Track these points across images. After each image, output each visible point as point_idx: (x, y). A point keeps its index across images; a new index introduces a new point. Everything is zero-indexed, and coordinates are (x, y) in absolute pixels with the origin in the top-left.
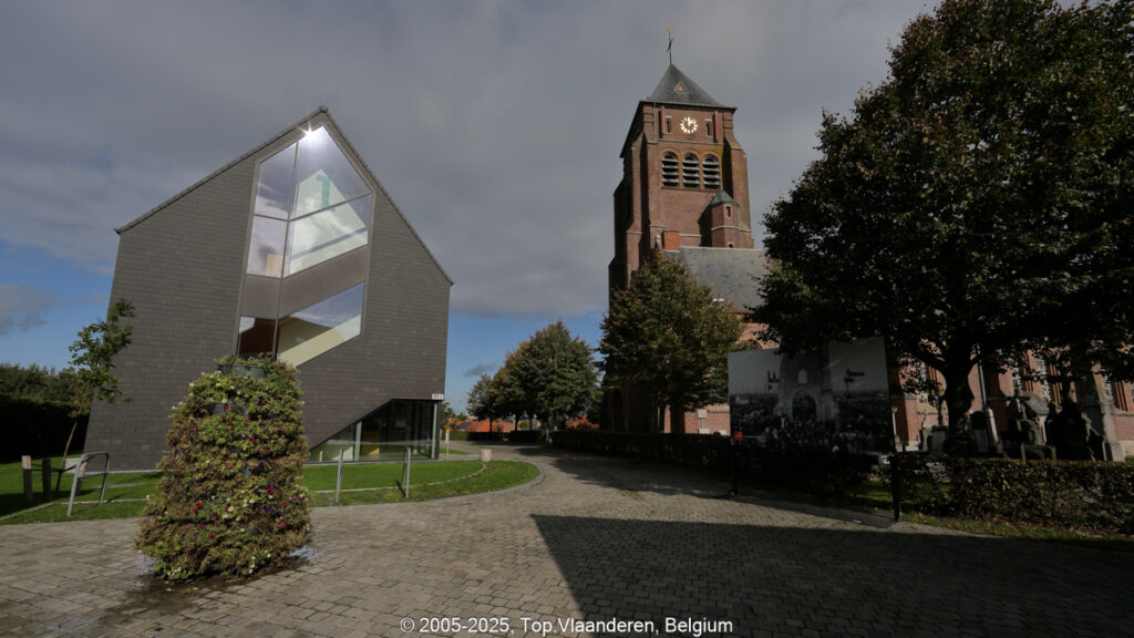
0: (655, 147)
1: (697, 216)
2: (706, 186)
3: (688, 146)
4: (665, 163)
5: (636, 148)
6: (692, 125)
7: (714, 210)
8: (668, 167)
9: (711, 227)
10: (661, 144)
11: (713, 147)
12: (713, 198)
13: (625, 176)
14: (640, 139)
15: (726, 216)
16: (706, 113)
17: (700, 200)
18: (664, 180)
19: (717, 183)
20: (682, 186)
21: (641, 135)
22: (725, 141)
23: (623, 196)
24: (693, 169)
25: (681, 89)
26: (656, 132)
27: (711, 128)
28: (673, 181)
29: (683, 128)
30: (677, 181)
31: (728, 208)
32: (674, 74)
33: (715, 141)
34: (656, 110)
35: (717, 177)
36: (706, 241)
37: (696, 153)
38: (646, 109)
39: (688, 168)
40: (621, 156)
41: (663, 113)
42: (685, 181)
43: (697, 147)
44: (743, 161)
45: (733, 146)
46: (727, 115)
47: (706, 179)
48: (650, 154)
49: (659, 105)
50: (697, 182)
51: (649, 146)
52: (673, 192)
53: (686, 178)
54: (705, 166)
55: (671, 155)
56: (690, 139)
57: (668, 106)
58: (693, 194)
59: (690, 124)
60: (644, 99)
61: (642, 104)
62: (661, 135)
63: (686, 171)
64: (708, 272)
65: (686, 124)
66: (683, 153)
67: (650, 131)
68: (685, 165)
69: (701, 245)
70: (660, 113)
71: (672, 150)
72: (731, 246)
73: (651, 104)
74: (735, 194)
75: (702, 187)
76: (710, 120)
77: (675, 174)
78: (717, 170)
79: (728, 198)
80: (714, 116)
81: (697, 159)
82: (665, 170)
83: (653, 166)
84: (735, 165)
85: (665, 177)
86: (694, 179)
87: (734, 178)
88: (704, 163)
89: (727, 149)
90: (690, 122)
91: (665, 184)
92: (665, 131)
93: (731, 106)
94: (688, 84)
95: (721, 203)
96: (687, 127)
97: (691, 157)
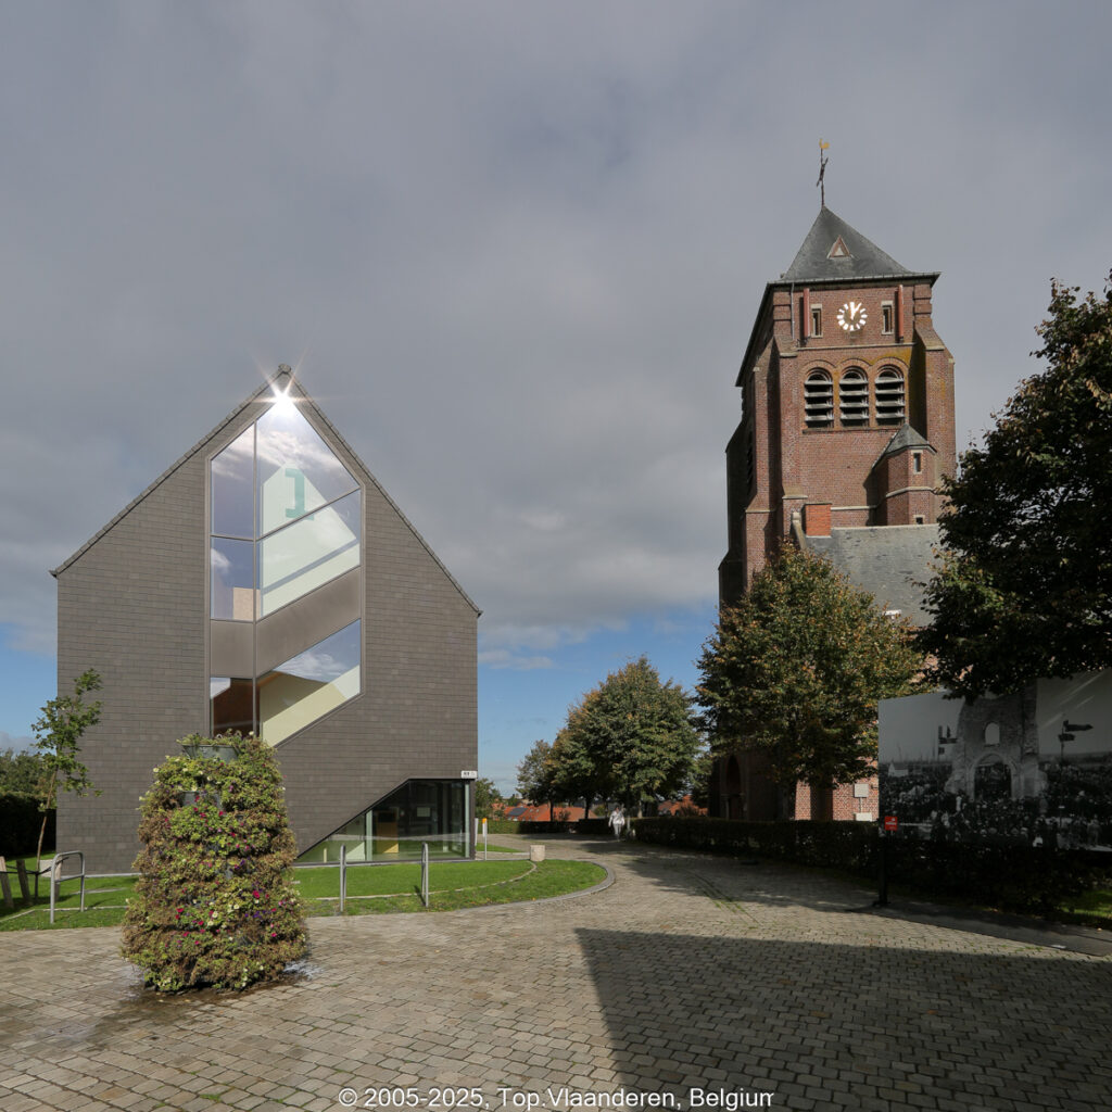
0: (791, 362)
1: (863, 474)
2: (880, 421)
3: (851, 353)
4: (810, 388)
5: (760, 369)
6: (858, 316)
7: (892, 461)
8: (814, 395)
9: (887, 490)
10: (803, 357)
11: (894, 352)
12: (892, 441)
13: (744, 416)
14: (768, 351)
15: (913, 471)
16: (883, 291)
17: (869, 446)
18: (808, 418)
19: (899, 414)
20: (838, 426)
21: (770, 344)
22: (916, 338)
23: (740, 452)
24: (858, 393)
25: (839, 252)
26: (796, 336)
27: (892, 317)
28: (823, 418)
29: (841, 323)
30: (830, 417)
31: (917, 456)
32: (829, 225)
33: (898, 339)
34: (795, 297)
35: (899, 403)
36: (878, 516)
37: (864, 365)
38: (779, 297)
39: (849, 393)
40: (738, 384)
41: (807, 300)
42: (844, 416)
43: (865, 354)
44: (948, 371)
45: (929, 344)
46: (921, 288)
47: (880, 409)
48: (783, 376)
49: (800, 287)
50: (864, 416)
51: (782, 361)
52: (822, 438)
53: (845, 410)
54: (880, 386)
55: (820, 373)
56: (853, 341)
57: (815, 286)
58: (856, 437)
59: (852, 311)
60: (776, 279)
61: (771, 289)
62: (803, 340)
63: (845, 399)
64: (878, 568)
65: (847, 314)
66: (841, 368)
67: (784, 338)
68: (845, 387)
69: (867, 525)
70: (802, 301)
71: (821, 365)
72: (920, 521)
73: (785, 287)
74: (929, 432)
75: (873, 424)
76: (891, 303)
77: (828, 405)
78: (899, 391)
79: (918, 439)
80: (897, 294)
81: (865, 375)
82: (810, 400)
83: (790, 398)
84: (932, 378)
85: (810, 412)
86: (859, 410)
87: (930, 402)
88: (878, 381)
89: (919, 350)
90: (854, 308)
91: (810, 424)
92: (810, 332)
93: (928, 271)
94: (853, 242)
95: (905, 448)
96: (847, 318)
97: (854, 372)
